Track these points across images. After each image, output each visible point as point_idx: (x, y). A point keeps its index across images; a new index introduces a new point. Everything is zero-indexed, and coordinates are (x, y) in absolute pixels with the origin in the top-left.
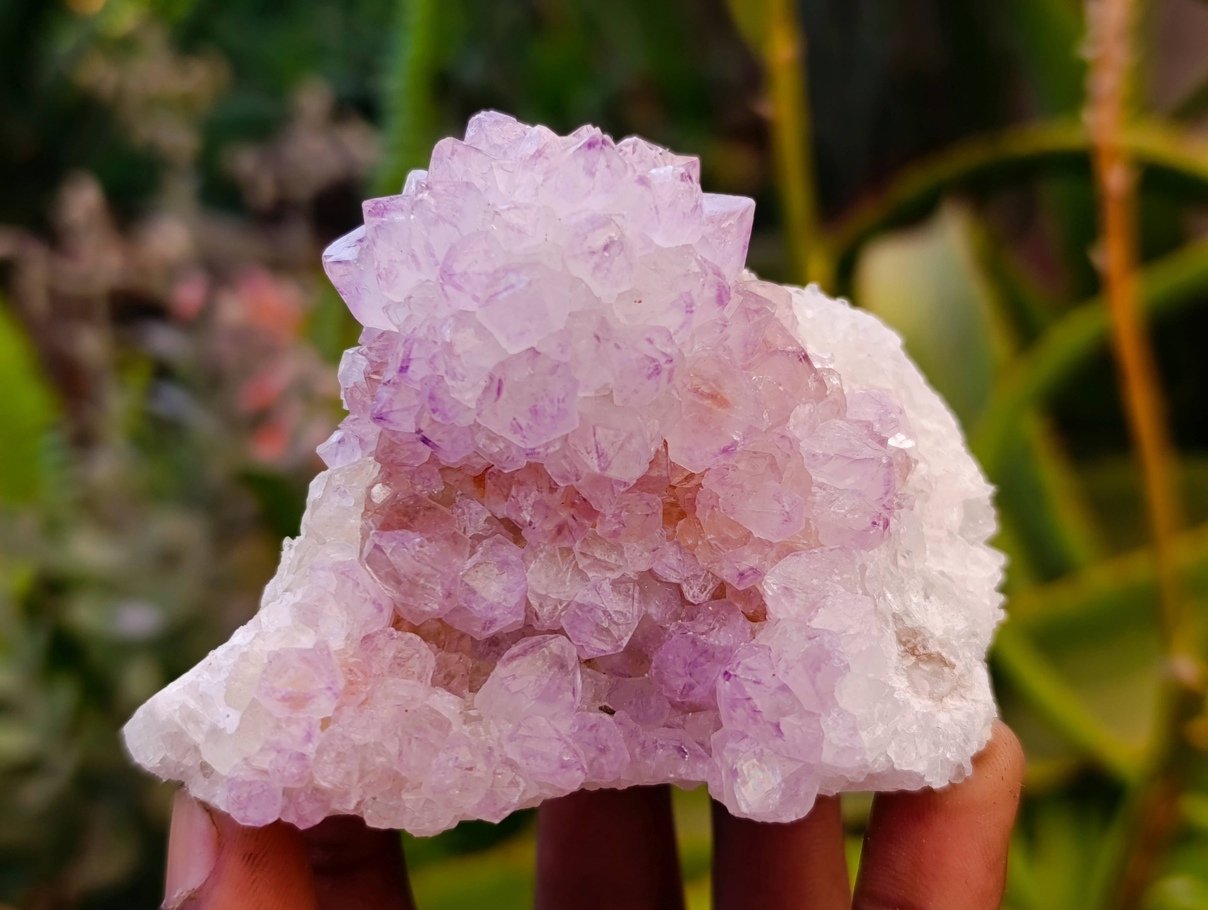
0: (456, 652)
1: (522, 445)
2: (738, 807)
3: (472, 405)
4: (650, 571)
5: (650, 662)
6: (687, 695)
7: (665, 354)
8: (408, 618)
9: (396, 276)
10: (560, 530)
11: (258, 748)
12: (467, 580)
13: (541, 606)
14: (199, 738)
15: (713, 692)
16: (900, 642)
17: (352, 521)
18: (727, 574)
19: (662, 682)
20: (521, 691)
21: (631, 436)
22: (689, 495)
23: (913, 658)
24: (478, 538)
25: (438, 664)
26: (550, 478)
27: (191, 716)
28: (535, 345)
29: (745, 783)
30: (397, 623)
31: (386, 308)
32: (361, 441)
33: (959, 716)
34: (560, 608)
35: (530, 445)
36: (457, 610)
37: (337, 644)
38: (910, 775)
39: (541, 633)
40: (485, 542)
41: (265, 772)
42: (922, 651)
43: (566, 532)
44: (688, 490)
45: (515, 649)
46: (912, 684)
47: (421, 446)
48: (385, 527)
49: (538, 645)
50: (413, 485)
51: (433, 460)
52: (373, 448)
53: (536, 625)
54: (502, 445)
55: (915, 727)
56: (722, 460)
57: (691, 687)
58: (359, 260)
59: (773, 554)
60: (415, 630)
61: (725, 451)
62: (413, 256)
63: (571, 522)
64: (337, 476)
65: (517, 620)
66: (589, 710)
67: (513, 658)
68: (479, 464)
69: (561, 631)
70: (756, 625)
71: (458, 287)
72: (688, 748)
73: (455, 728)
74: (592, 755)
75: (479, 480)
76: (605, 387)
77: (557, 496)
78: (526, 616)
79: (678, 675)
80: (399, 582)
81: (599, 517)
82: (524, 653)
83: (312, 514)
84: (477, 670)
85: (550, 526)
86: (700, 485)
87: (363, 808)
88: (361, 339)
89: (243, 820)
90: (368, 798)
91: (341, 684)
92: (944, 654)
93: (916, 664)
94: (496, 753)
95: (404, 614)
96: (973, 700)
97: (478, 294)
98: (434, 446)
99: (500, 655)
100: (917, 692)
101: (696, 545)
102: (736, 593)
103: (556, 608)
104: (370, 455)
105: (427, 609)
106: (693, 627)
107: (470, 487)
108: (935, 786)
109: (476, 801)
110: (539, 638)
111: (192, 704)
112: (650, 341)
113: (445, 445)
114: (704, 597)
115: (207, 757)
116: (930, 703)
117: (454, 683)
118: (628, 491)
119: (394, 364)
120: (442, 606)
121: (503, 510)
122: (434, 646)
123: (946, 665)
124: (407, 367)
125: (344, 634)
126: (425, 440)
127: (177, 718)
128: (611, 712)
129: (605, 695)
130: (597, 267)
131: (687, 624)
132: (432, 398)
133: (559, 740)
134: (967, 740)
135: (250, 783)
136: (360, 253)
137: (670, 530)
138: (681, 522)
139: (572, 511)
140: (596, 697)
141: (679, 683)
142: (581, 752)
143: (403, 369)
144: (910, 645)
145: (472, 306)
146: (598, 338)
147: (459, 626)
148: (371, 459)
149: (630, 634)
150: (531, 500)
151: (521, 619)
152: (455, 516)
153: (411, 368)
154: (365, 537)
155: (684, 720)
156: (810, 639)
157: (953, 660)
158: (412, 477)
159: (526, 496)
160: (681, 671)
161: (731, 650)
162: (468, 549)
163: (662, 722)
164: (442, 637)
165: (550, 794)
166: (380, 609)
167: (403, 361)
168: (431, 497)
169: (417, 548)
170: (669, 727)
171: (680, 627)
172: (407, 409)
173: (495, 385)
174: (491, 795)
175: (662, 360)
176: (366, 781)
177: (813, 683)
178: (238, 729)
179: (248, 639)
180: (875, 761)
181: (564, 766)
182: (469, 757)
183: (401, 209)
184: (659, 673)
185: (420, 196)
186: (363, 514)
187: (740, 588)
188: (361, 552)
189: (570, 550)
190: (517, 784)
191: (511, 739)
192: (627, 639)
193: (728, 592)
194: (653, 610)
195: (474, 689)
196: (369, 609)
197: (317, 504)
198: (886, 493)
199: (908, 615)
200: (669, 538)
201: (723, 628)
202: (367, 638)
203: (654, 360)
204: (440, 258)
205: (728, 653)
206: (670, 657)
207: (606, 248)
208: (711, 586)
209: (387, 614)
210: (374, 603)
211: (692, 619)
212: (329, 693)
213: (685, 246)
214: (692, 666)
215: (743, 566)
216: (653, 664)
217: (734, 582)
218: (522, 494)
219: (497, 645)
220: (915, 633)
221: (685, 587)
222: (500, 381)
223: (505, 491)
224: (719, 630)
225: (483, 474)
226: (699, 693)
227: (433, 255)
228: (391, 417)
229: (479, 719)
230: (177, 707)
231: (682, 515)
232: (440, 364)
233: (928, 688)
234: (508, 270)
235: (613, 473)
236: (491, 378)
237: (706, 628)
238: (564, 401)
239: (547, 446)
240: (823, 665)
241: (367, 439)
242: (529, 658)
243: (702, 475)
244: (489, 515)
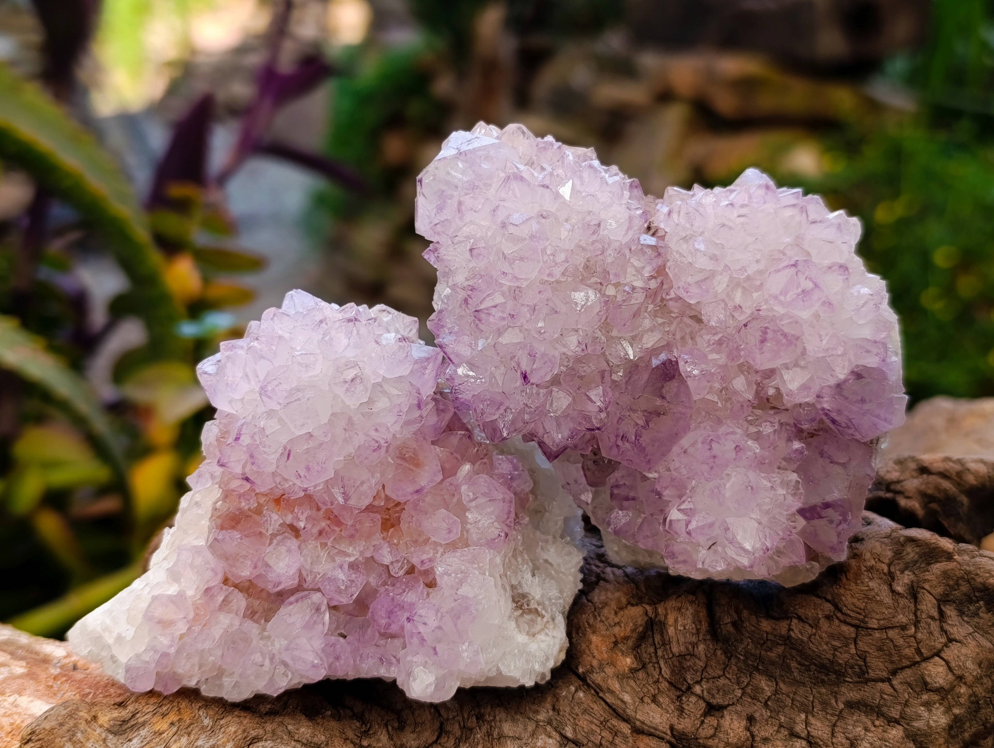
0: (258, 599)
1: (301, 485)
2: (410, 693)
3: (274, 461)
4: (372, 557)
5: (369, 609)
6: (387, 629)
7: (383, 439)
8: (232, 579)
9: (237, 385)
10: (320, 533)
11: (144, 648)
12: (266, 559)
13: (307, 575)
14: (111, 641)
15: (402, 628)
16: (514, 601)
17: (203, 522)
18: (415, 561)
19: (374, 621)
20: (293, 623)
21: (362, 483)
22: (397, 515)
23: (521, 611)
24: (274, 536)
25: (247, 606)
26: (317, 504)
27: (106, 629)
28: (310, 431)
29: (415, 680)
30: (226, 581)
31: (230, 402)
32: (212, 475)
33: (543, 645)
34: (318, 576)
35: (306, 486)
36: (259, 576)
37: (190, 593)
38: (512, 679)
39: (307, 590)
40: (278, 538)
41: (147, 662)
42: (526, 607)
43: (324, 534)
44: (397, 512)
45: (292, 599)
46: (518, 626)
47: (245, 482)
48: (222, 528)
49: (306, 596)
50: (240, 502)
51: (252, 490)
52: (218, 480)
53: (305, 586)
54: (291, 483)
55: (516, 651)
56: (415, 497)
57: (390, 625)
58: (217, 374)
59: (441, 550)
60: (236, 586)
61: (417, 491)
62: (247, 376)
63: (327, 529)
64: (197, 495)
65: (292, 583)
66: (332, 635)
67: (291, 604)
68: (278, 493)
69: (319, 590)
70: (431, 590)
71: (270, 397)
72: (386, 659)
73: (254, 642)
74: (331, 660)
75: (278, 501)
76: (349, 455)
77: (321, 512)
78: (300, 581)
79: (383, 617)
80: (227, 559)
81: (344, 526)
82: (297, 601)
83: (182, 516)
84: (270, 609)
85: (315, 531)
86: (404, 509)
87: (200, 684)
88: (216, 416)
89: (133, 688)
90: (203, 679)
91: (191, 616)
92: (539, 609)
93: (522, 615)
94: (277, 657)
95: (229, 576)
96: (553, 636)
97: (280, 401)
98: (252, 483)
99: (283, 602)
100: (520, 631)
101: (399, 543)
102: (420, 572)
103: (316, 577)
104: (217, 483)
105: (243, 574)
106: (393, 590)
107: (272, 505)
108: (527, 685)
109: (264, 683)
110: (307, 592)
111: (108, 621)
112: (377, 430)
113: (258, 481)
114: (401, 573)
115: (114, 652)
116: (527, 637)
117: (256, 617)
118: (361, 512)
119: (233, 435)
120: (251, 573)
121: (289, 519)
122: (246, 595)
123: (539, 615)
124: (239, 438)
125: (195, 587)
126: (247, 479)
127: (99, 629)
128: (345, 637)
129: (342, 626)
130: (347, 390)
131: (390, 588)
132: (252, 456)
133: (313, 651)
134: (547, 659)
135: (138, 668)
136: (218, 369)
137: (385, 534)
138: (392, 530)
139: (328, 522)
140: (337, 628)
141: (383, 622)
142: (325, 659)
143: (237, 439)
144: (519, 603)
145: (278, 407)
146: (345, 430)
147: (261, 585)
148: (217, 486)
149: (358, 593)
150: (305, 515)
151: (296, 582)
152: (262, 521)
153: (241, 438)
154: (210, 532)
155: (386, 642)
156: (455, 600)
157: (544, 612)
158: (240, 498)
159: (302, 513)
160: (384, 616)
161: (414, 604)
162: (268, 541)
163: (373, 643)
164: (251, 590)
165: (306, 681)
166: (216, 574)
167: (237, 435)
168: (249, 509)
169: (239, 540)
170: (378, 646)
171: (386, 590)
172: (238, 461)
173: (287, 452)
174: (272, 680)
175: (382, 442)
176: (203, 669)
177: (456, 625)
178: (133, 637)
179: (141, 587)
180: (490, 670)
181: (314, 666)
182: (261, 659)
183: (242, 348)
184: (373, 616)
185: (252, 344)
186: (210, 518)
187: (423, 569)
188: (207, 540)
189: (326, 544)
190: (287, 676)
191: (287, 649)
192: (356, 595)
193: (416, 570)
194: (371, 580)
195: (267, 620)
196: (209, 574)
197: (185, 510)
198: (508, 518)
199: (520, 586)
200: (384, 539)
201: (411, 591)
202: (207, 590)
203: (377, 442)
204: (262, 378)
205: (412, 605)
206: (380, 607)
207: (353, 380)
208: (406, 567)
209: (220, 577)
210: (212, 570)
211: (394, 585)
212: (185, 620)
213: (400, 377)
214: (390, 613)
215: (425, 557)
216: (370, 610)
217: (418, 566)
218: (300, 512)
219: (282, 596)
220: (524, 596)
221: (391, 568)
222: (290, 451)
223: (292, 509)
224: (408, 593)
225: (280, 498)
226: (394, 628)
227: (257, 377)
228: (228, 465)
229: (269, 637)
230: (99, 622)
231: (393, 526)
232: (257, 437)
233: (527, 628)
234: (298, 389)
235: (352, 502)
236: (285, 448)
237: (401, 591)
238: (325, 463)
239: (315, 487)
240: (462, 616)
241: (215, 474)
242: (299, 604)
243: (405, 503)
244: (282, 521)
